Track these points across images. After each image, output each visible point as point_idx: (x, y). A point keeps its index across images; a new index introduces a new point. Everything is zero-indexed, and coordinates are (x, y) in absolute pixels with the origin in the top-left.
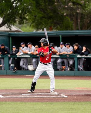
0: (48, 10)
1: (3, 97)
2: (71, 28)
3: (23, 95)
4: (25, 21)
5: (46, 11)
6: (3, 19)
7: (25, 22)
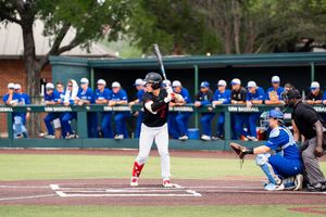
0: (172, 12)
1: (65, 195)
2: (218, 51)
3: (108, 191)
4: (120, 34)
5: (166, 15)
6: (78, 30)
7: (120, 37)
